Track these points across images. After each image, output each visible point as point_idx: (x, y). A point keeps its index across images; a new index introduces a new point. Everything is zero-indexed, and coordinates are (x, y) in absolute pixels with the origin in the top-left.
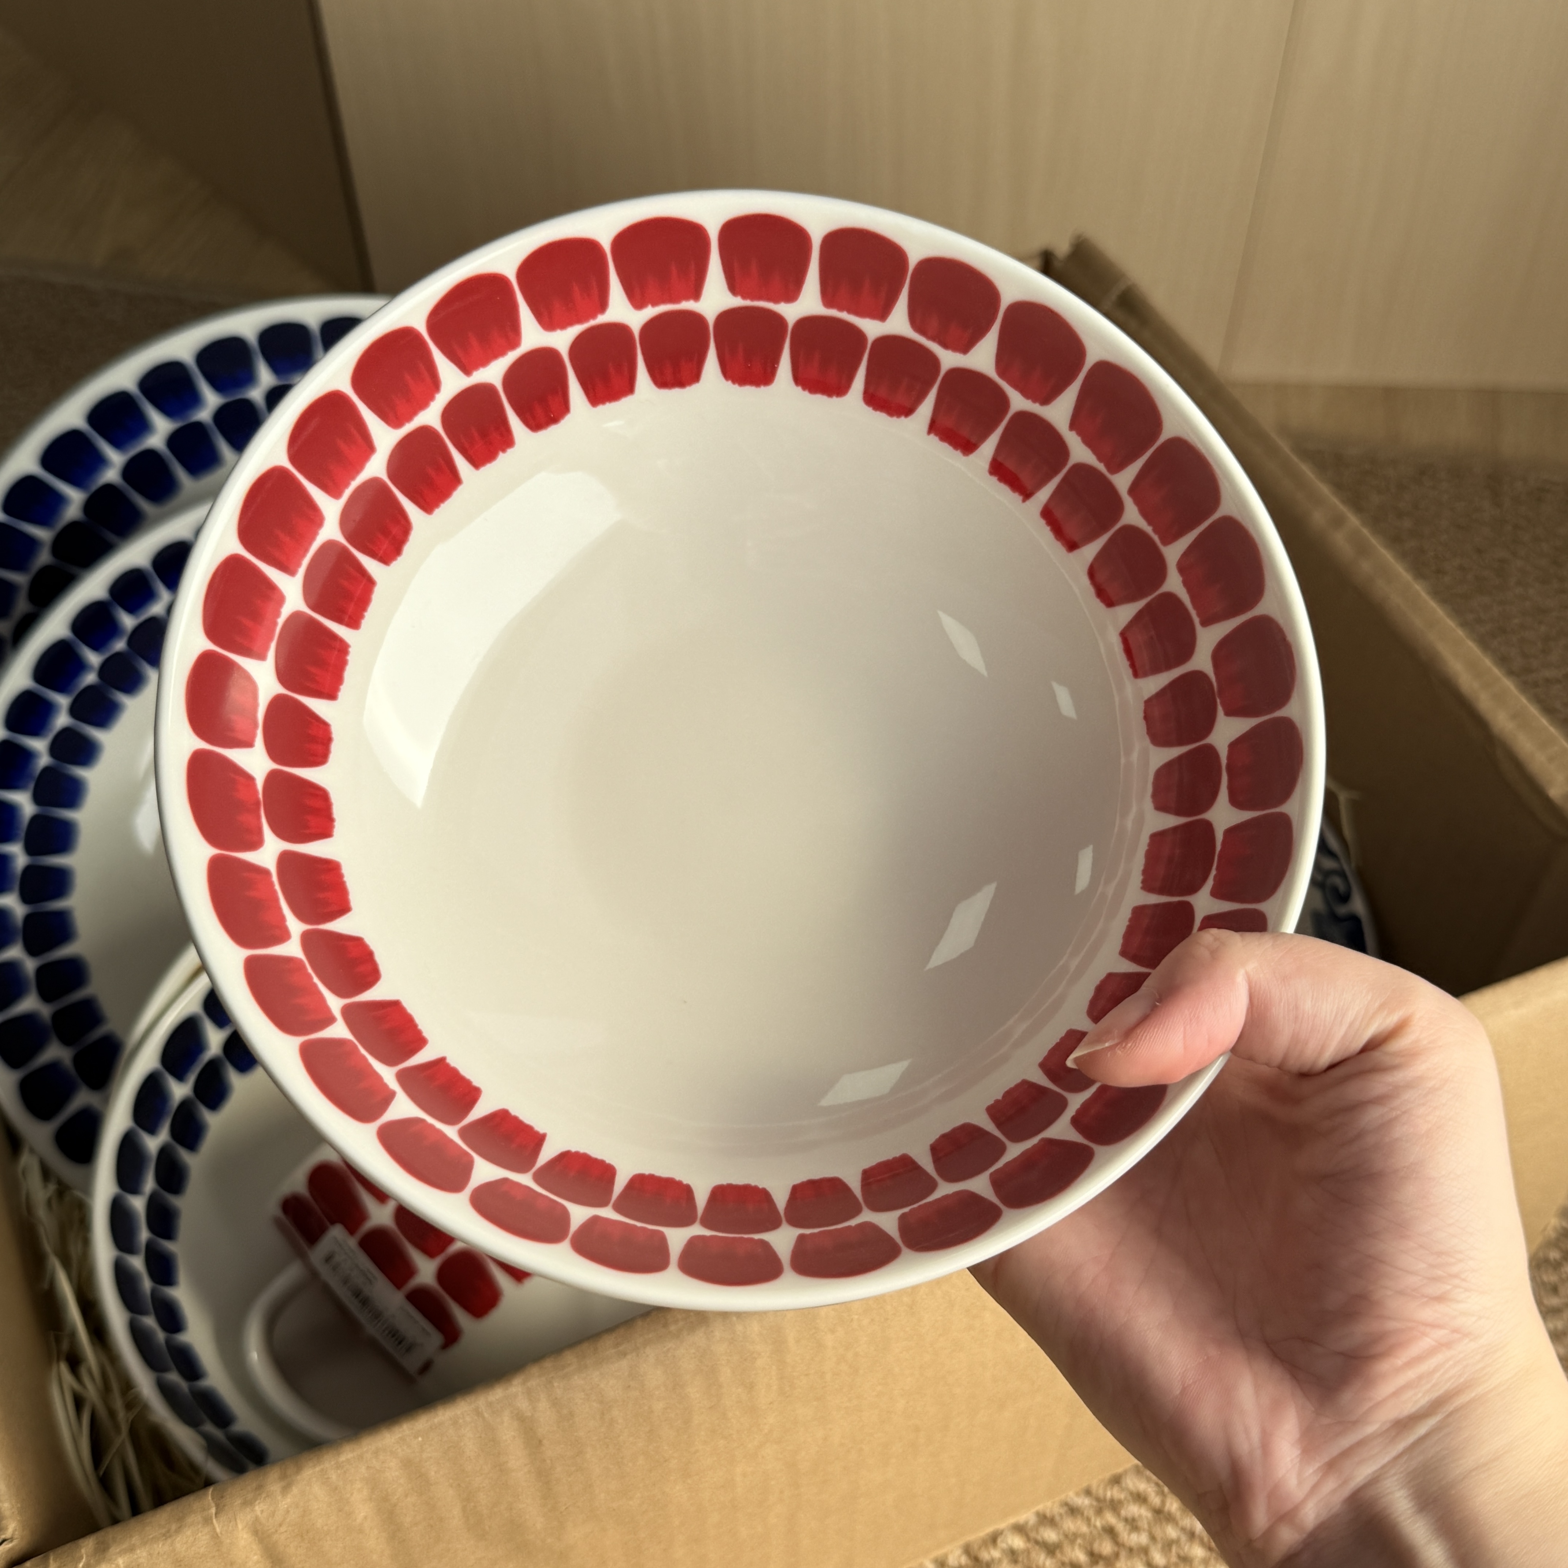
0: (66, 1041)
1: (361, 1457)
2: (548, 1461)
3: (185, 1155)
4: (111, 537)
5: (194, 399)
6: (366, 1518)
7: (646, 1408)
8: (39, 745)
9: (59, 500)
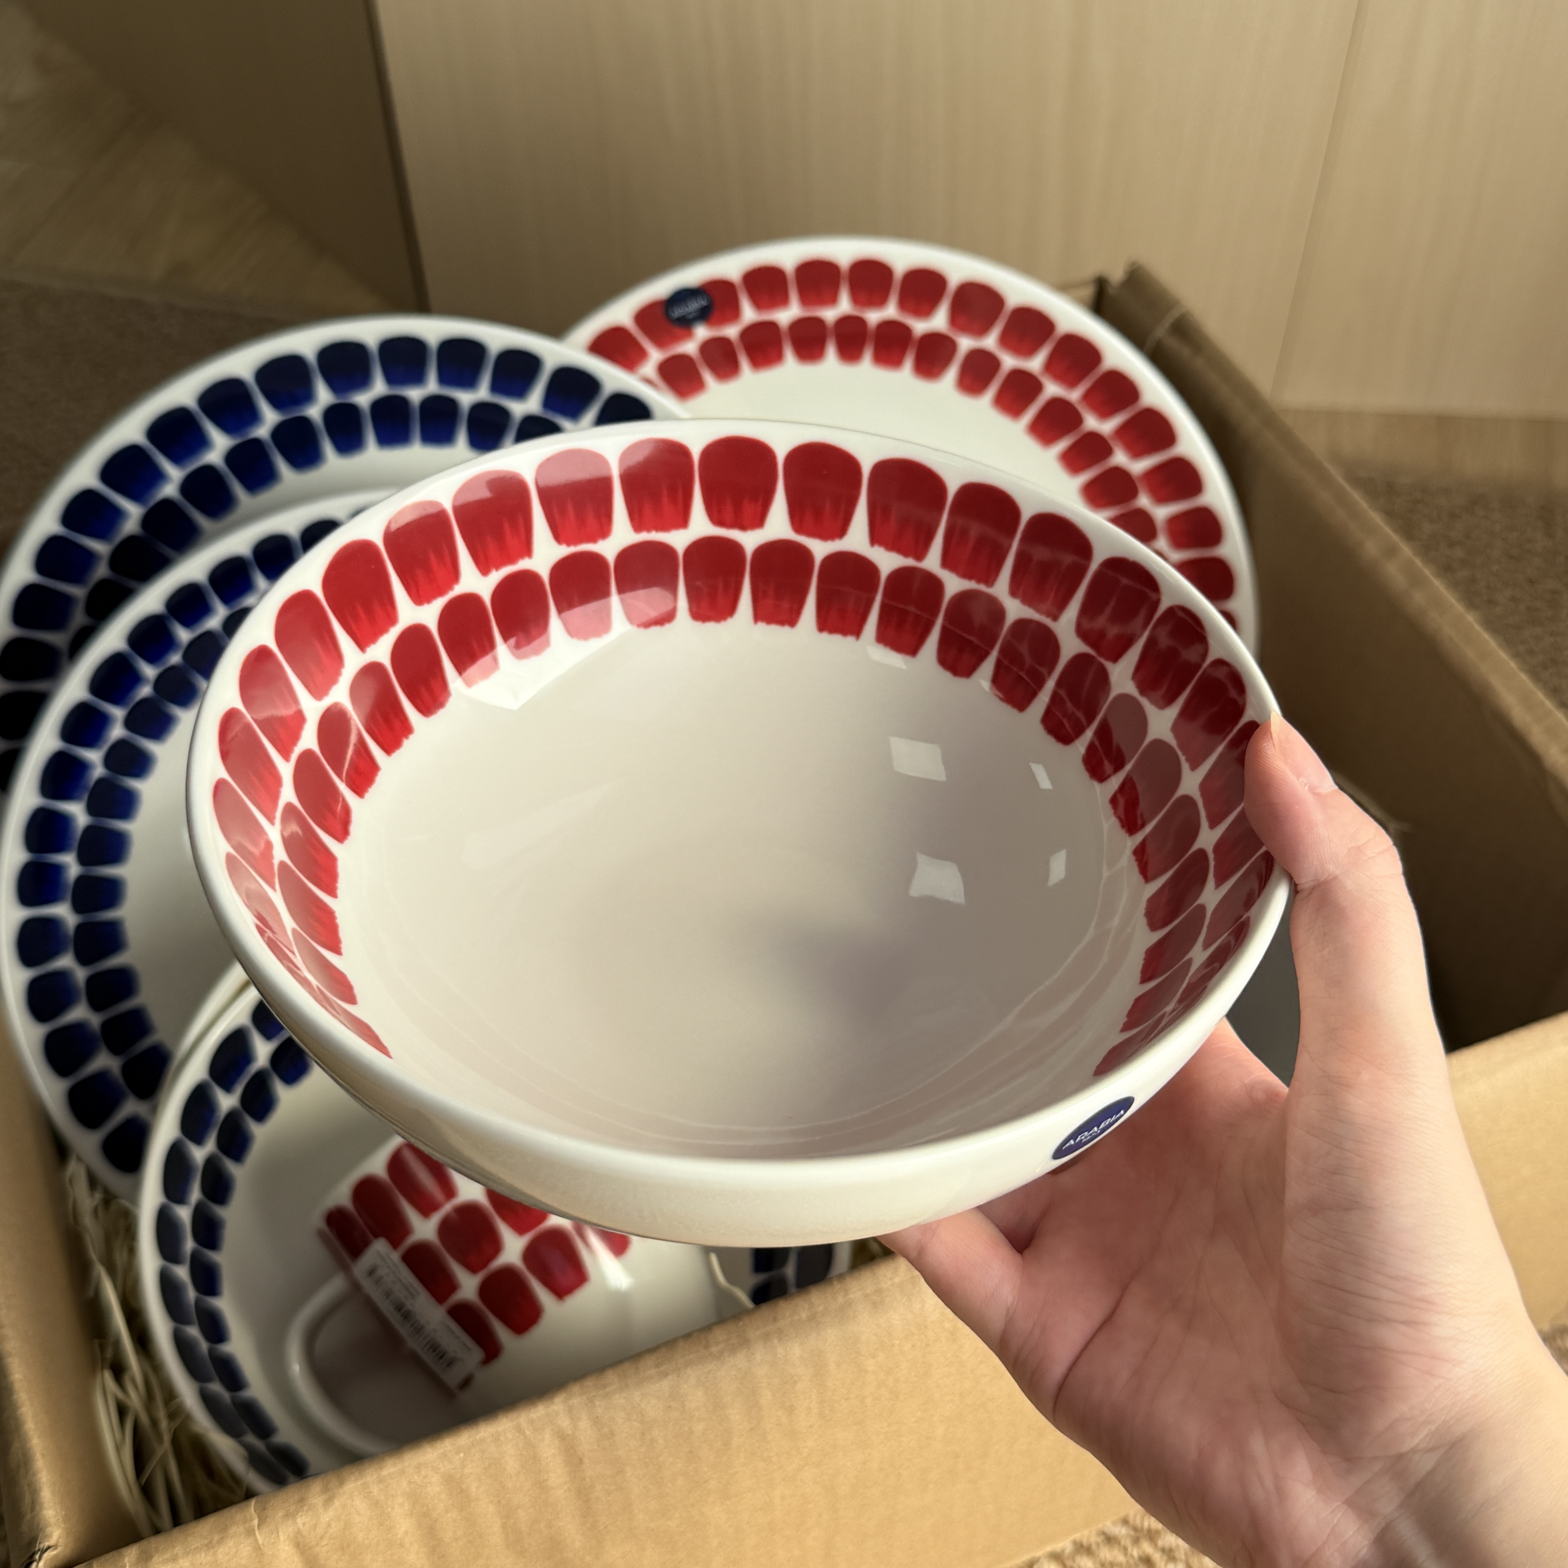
0: (115, 1050)
1: (402, 1472)
2: (588, 1480)
3: (230, 1166)
4: (168, 551)
5: (253, 416)
6: (406, 1533)
7: (686, 1429)
8: (94, 757)
9: (117, 514)
